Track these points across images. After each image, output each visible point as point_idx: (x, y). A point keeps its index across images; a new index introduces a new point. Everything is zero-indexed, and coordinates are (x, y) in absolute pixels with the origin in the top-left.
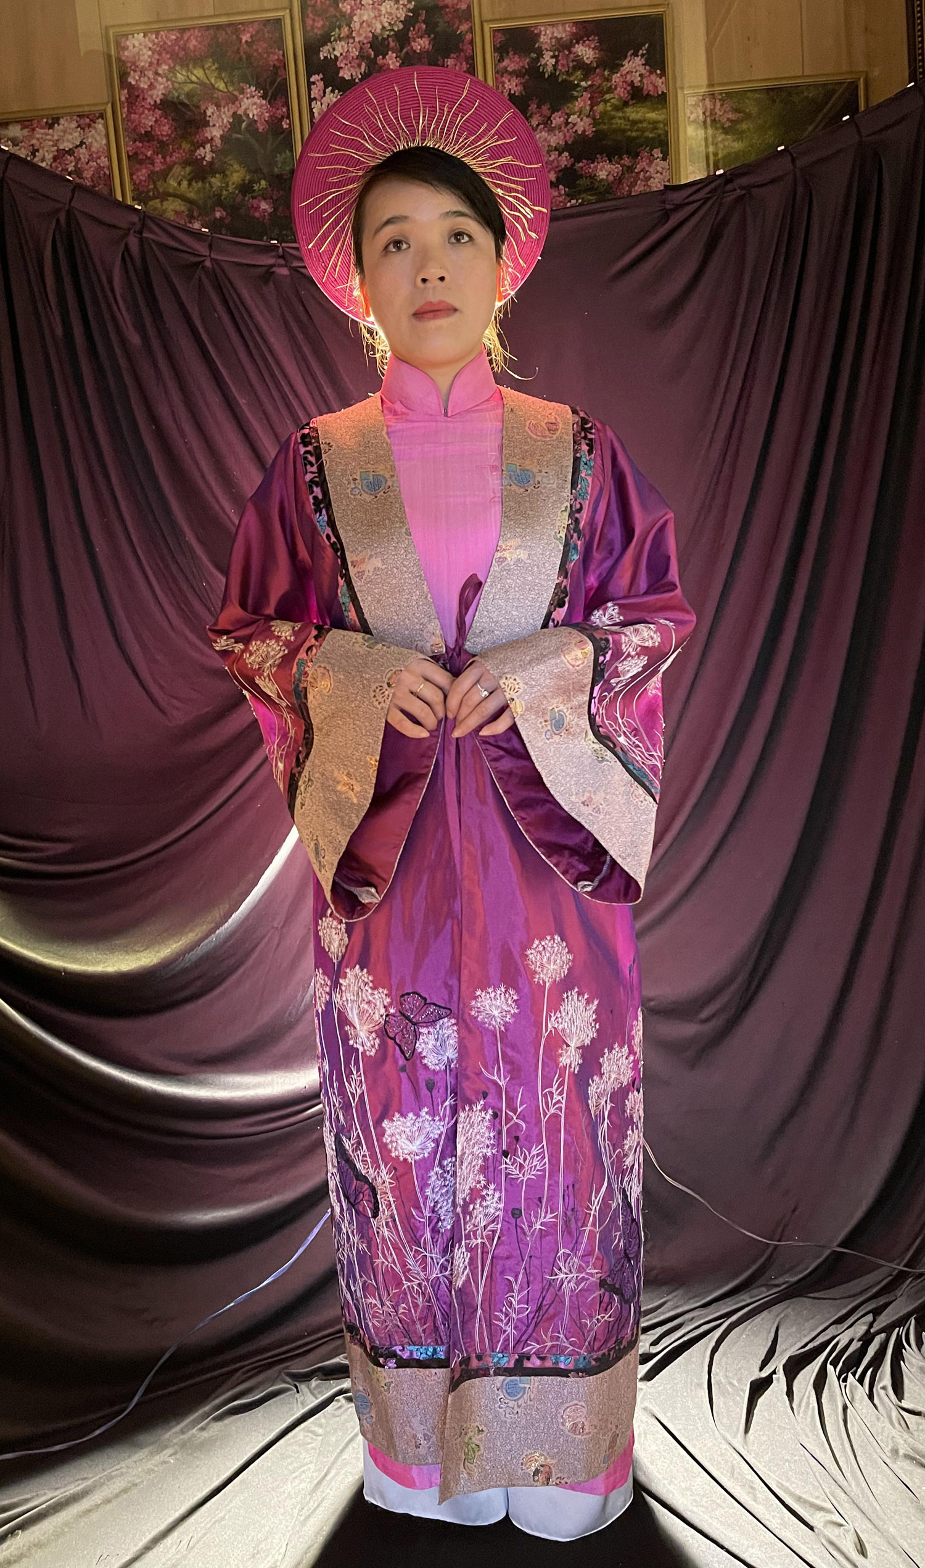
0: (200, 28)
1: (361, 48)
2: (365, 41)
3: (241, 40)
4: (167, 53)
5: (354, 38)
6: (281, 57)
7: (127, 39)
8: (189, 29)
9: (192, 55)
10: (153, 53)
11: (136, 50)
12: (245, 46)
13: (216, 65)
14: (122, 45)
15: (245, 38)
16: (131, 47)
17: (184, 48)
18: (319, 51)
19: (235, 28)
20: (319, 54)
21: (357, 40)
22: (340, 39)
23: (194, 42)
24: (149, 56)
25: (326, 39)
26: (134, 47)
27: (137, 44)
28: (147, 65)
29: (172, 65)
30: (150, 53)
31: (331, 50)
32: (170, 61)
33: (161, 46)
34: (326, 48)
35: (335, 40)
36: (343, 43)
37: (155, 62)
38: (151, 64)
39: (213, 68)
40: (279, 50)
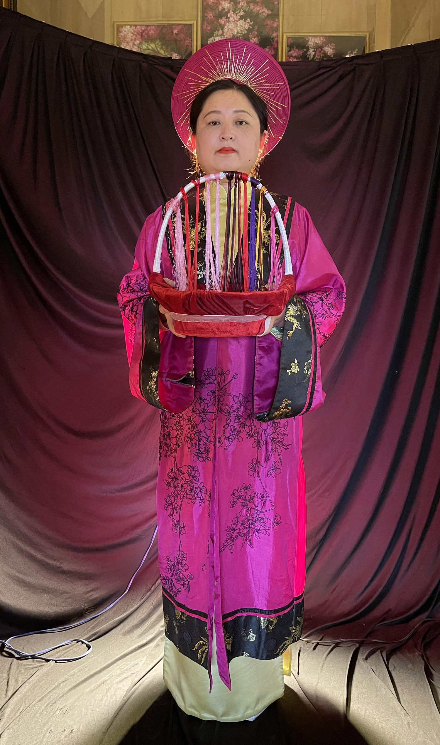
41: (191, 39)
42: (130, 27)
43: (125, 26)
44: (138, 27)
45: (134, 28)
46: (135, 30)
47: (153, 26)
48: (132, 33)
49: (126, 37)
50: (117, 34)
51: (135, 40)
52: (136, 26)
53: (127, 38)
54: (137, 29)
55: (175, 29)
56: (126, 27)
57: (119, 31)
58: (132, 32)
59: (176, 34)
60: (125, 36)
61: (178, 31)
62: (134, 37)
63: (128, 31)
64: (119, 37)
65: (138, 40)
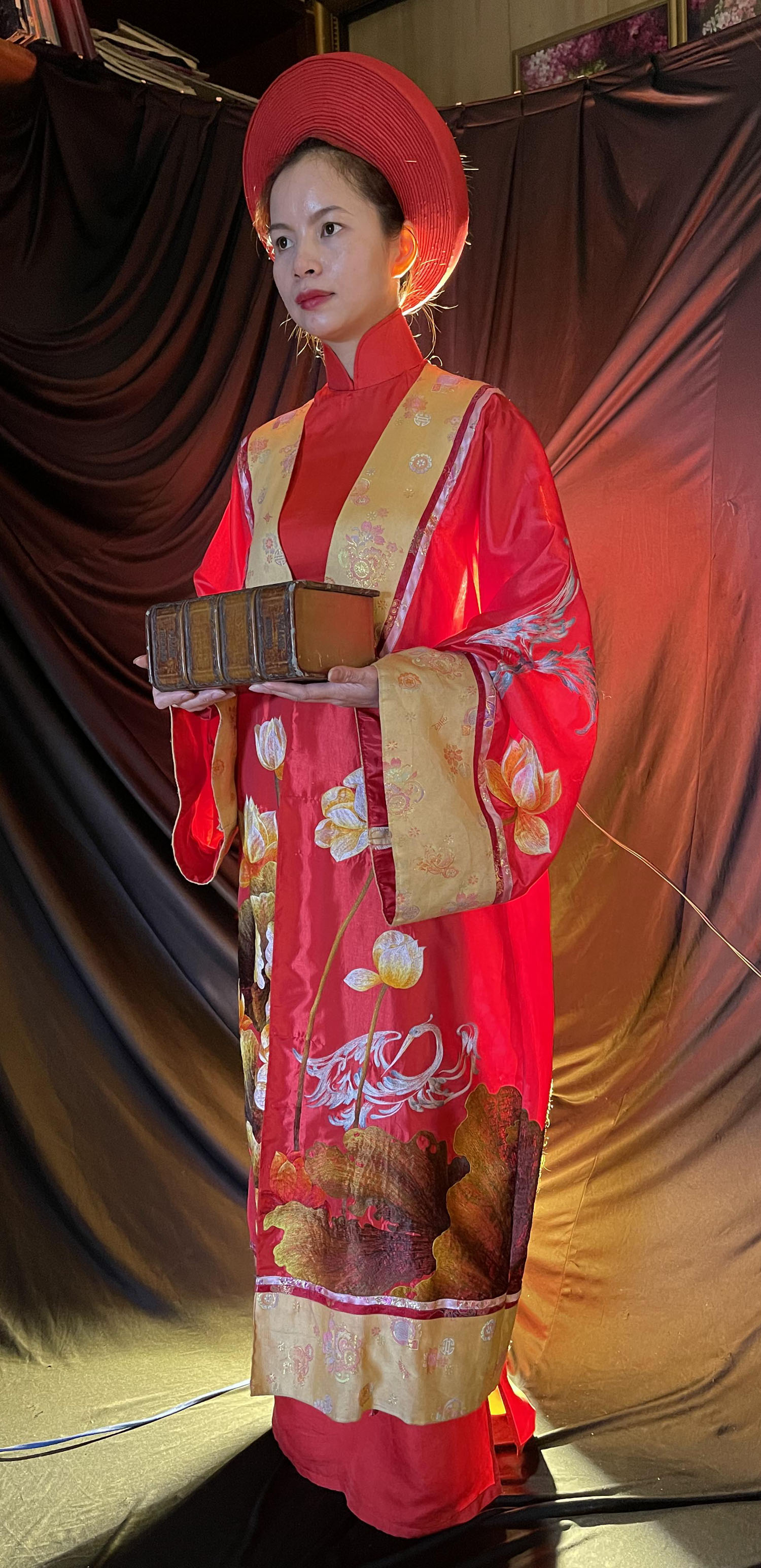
0: (592, 32)
1: (744, 15)
2: (749, 6)
3: (629, 34)
4: (563, 63)
5: (737, 6)
6: (666, 43)
7: (530, 58)
8: (583, 36)
9: (584, 59)
10: (551, 67)
11: (537, 67)
12: (633, 40)
13: (605, 65)
14: (526, 65)
15: (633, 31)
16: (532, 67)
17: (578, 56)
18: (703, 27)
19: (623, 24)
20: (702, 30)
21: (740, 7)
22: (724, 10)
23: (586, 46)
24: (547, 71)
25: (710, 14)
26: (535, 65)
27: (538, 62)
28: (545, 80)
29: (566, 74)
30: (548, 67)
31: (714, 24)
32: (565, 71)
33: (558, 59)
34: (709, 22)
35: (719, 13)
36: (726, 13)
37: (552, 74)
38: (548, 79)
39: (602, 68)
40: (664, 35)
41: (666, 38)
42: (544, 53)
43: (535, 54)
44: (560, 45)
45: (553, 50)
46: (554, 54)
47: (587, 34)
48: (549, 63)
49: (537, 75)
50: (522, 75)
51: (554, 77)
52: (556, 46)
53: (539, 77)
54: (557, 52)
55: (631, 26)
56: (537, 53)
57: (524, 67)
58: (549, 59)
59: (634, 35)
60: (534, 75)
61: (639, 29)
62: (553, 69)
63: (541, 61)
64: (526, 79)
65: (560, 74)
